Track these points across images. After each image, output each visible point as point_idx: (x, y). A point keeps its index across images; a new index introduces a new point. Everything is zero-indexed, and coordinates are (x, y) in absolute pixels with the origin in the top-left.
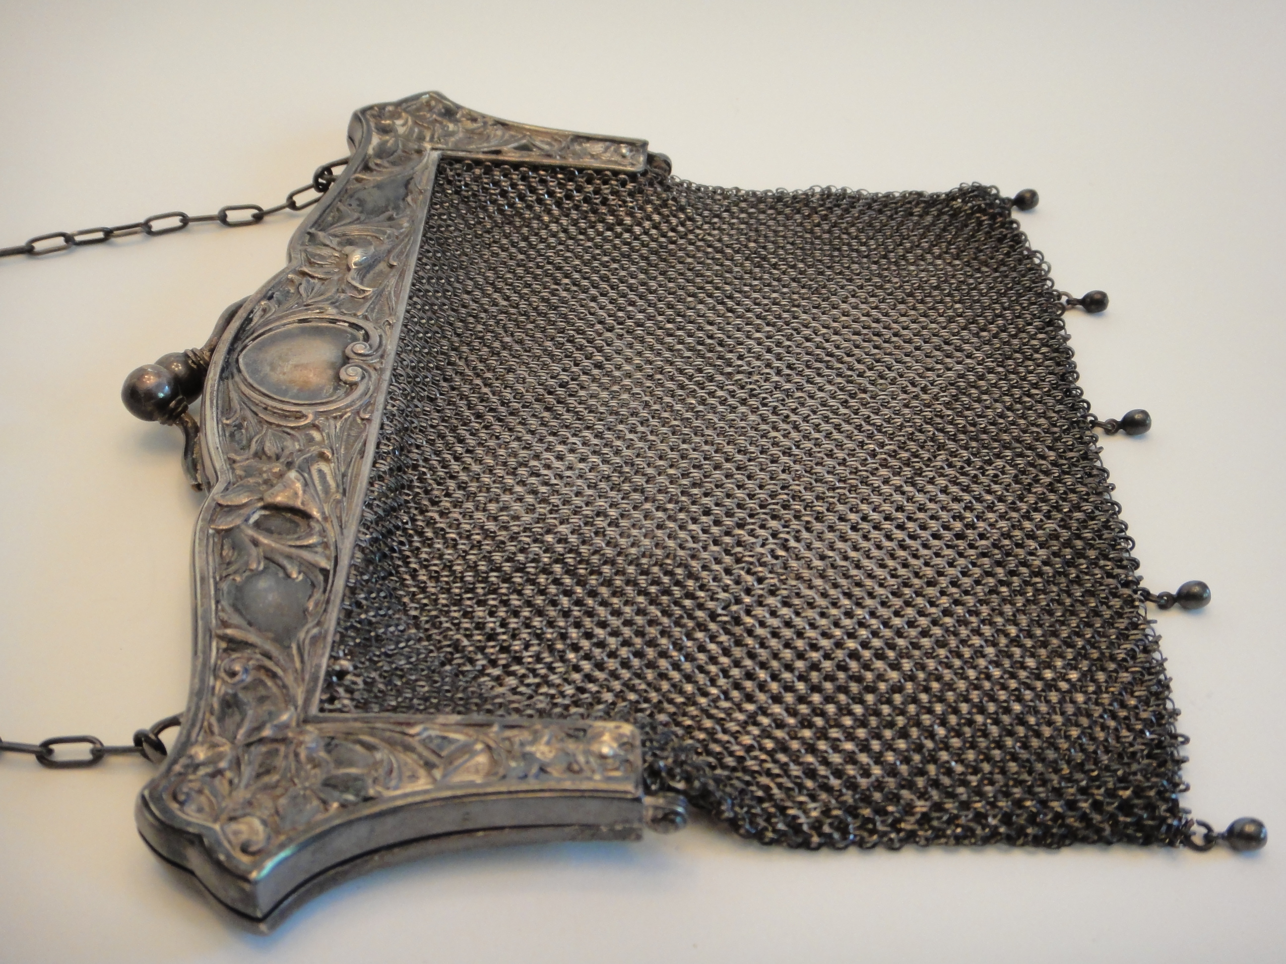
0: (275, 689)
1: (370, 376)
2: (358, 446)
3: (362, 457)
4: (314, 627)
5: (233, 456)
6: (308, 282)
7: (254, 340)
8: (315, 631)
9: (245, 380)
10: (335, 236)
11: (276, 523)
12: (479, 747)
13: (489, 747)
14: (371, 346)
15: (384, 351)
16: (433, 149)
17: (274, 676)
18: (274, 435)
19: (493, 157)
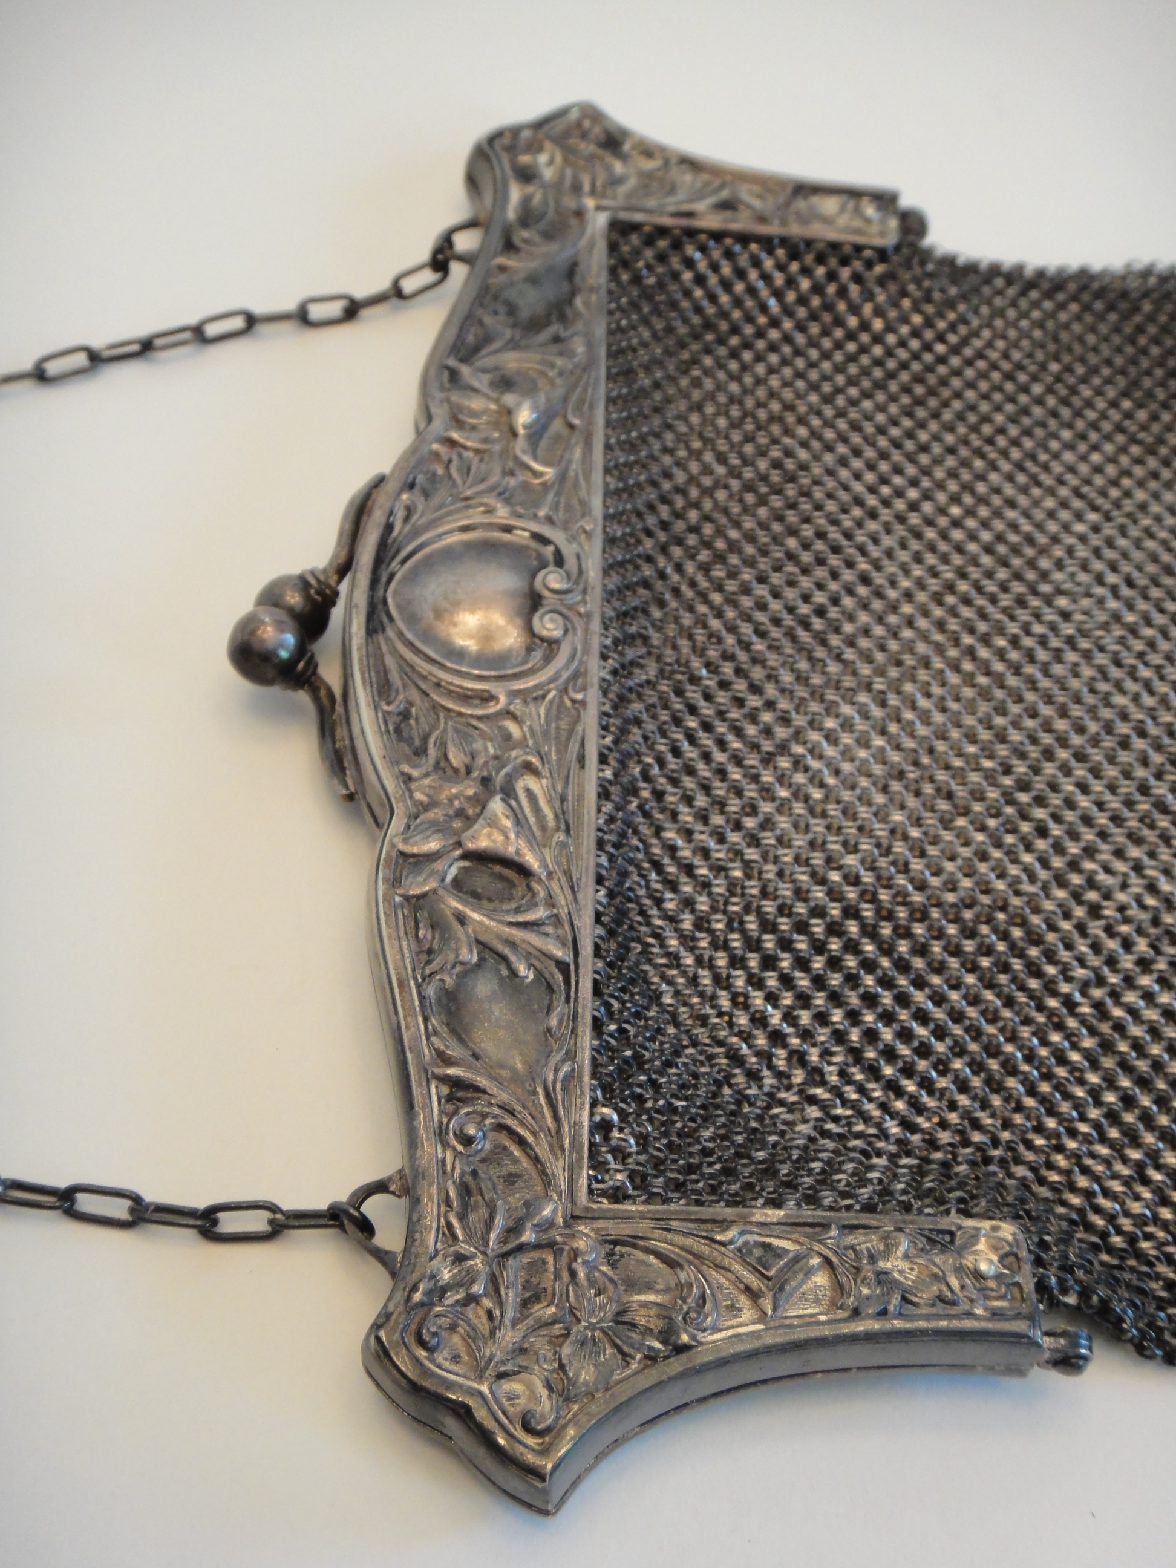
0: (525, 1163)
1: (574, 629)
2: (574, 747)
3: (583, 767)
4: (563, 1061)
5: (406, 768)
6: (460, 456)
7: (404, 562)
8: (566, 1068)
9: (401, 634)
10: (485, 371)
11: (482, 881)
12: (815, 1261)
13: (827, 1261)
14: (568, 575)
15: (586, 582)
16: (599, 208)
17: (521, 1142)
18: (457, 731)
19: (684, 222)
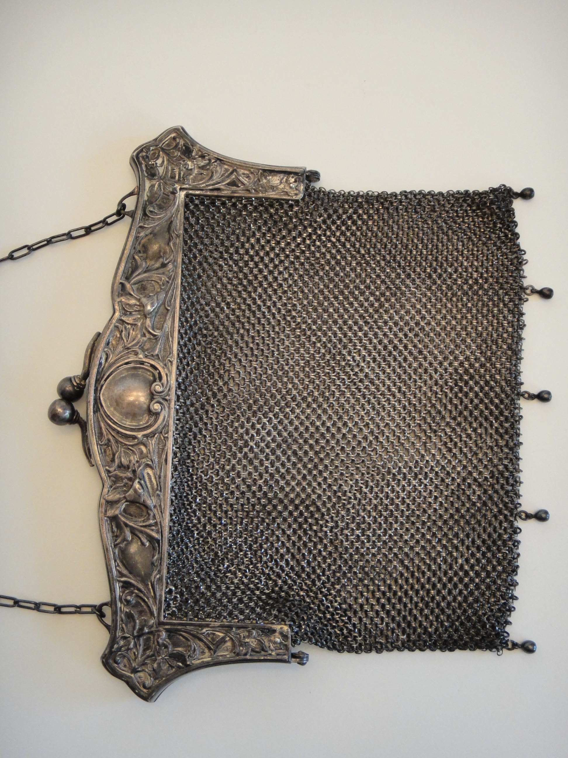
0: (145, 607)
1: (164, 407)
2: (164, 457)
3: (166, 464)
4: (157, 574)
5: (107, 468)
6: (125, 328)
7: (105, 380)
8: (158, 576)
9: (105, 412)
10: (135, 284)
11: (133, 509)
12: (228, 639)
13: (231, 639)
14: (163, 384)
15: (170, 386)
16: (181, 189)
17: (144, 601)
18: (125, 452)
19: (216, 193)
